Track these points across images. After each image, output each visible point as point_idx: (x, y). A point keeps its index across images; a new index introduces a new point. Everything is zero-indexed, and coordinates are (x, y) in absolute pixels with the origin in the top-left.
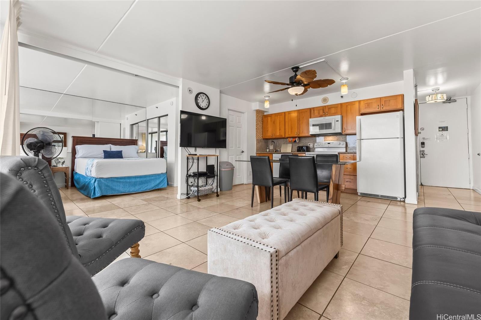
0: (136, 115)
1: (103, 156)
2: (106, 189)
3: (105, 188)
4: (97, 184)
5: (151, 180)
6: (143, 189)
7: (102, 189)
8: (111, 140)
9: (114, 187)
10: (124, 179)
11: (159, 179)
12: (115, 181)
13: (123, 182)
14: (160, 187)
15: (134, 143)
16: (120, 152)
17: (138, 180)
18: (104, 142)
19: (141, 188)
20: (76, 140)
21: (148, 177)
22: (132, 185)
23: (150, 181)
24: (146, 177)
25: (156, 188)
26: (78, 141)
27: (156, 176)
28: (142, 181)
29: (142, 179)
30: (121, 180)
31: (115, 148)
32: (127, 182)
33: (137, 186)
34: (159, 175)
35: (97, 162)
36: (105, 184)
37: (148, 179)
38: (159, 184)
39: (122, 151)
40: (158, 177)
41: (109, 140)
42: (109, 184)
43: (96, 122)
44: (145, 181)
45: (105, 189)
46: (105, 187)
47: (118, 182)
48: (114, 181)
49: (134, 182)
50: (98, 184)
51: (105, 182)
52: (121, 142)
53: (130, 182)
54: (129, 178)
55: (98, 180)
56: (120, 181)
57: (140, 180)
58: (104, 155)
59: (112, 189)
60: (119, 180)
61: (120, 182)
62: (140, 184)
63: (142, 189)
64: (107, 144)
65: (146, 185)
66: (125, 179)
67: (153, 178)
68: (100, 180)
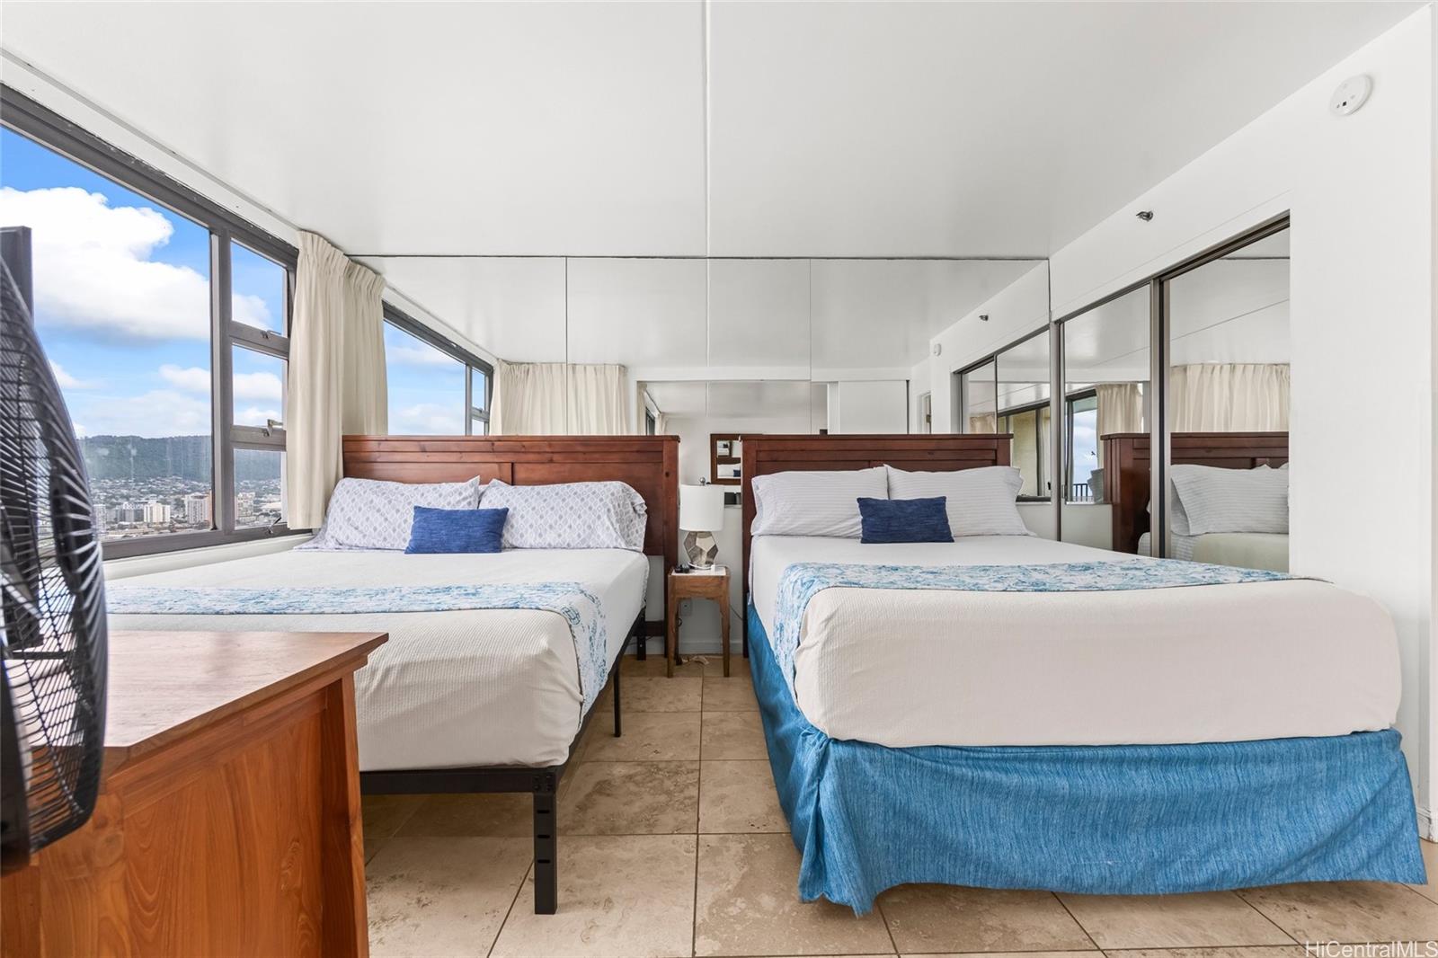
0: (986, 318)
1: (860, 526)
2: (897, 835)
3: (892, 826)
4: (834, 794)
5: (1260, 791)
6: (1188, 870)
7: (872, 833)
8: (889, 444)
9: (950, 834)
10: (1026, 766)
11: (1332, 786)
12: (962, 779)
13: (1019, 795)
14: (1344, 863)
15: (992, 456)
16: (938, 506)
17: (1142, 782)
18: (857, 456)
19: (1164, 863)
20: (754, 454)
21: (1226, 760)
22: (1094, 826)
23: (1243, 804)
24: (1216, 760)
25: (1303, 869)
26: (762, 456)
27: (1298, 759)
28: (1174, 800)
29: (1176, 780)
30: (1002, 777)
31: (910, 486)
32: (1051, 799)
33: (1133, 837)
34: (1331, 747)
35: (828, 620)
36: (886, 796)
37: (1230, 778)
38: (1338, 838)
39: (944, 498)
40: (1321, 766)
41: (880, 444)
42: (915, 806)
43: (828, 386)
44: (1206, 796)
45: (886, 835)
46: (885, 822)
47: (979, 786)
48: (952, 778)
49: (1110, 802)
50: (842, 791)
51: (890, 785)
52: (931, 451)
53: (1074, 801)
54: (1066, 757)
55: (840, 763)
56: (1000, 785)
57: (1160, 788)
58: (863, 521)
59: (942, 846)
60: (988, 774)
61: (995, 790)
62: (1157, 823)
63: (1178, 865)
64: (870, 464)
65: (1211, 834)
66: (1035, 773)
67: (1272, 773)
68: (854, 761)
